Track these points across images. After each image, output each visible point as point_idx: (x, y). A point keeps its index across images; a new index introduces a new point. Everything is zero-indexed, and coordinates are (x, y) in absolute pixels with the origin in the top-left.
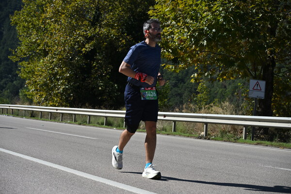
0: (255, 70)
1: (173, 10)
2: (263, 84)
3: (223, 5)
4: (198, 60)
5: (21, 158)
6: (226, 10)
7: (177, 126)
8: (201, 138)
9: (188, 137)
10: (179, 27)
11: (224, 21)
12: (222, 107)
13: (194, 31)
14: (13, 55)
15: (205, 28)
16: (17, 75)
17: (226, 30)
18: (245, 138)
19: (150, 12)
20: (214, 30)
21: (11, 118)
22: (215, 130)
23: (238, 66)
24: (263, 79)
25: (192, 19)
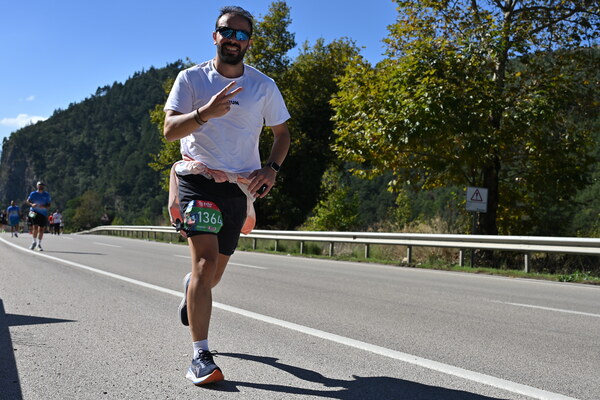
0: (474, 174)
1: (363, 98)
2: (484, 192)
3: (429, 88)
4: (397, 163)
5: (170, 295)
6: (433, 96)
7: (371, 250)
8: (403, 265)
9: (386, 264)
10: (370, 120)
11: (431, 110)
12: (430, 224)
13: (391, 125)
14: (154, 162)
15: (406, 120)
16: (160, 187)
17: (434, 122)
18: (463, 265)
19: (332, 102)
20: (418, 123)
21: (154, 243)
22: (422, 256)
23: (451, 169)
24: (485, 186)
25: (388, 109)
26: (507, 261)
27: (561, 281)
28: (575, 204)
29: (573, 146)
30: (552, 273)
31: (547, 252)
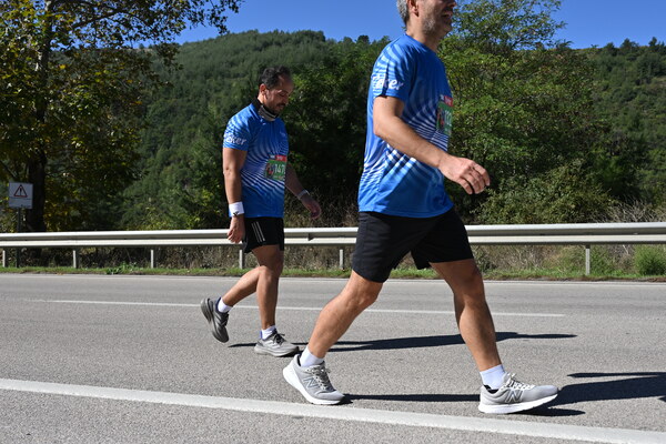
0: (18, 169)
2: (29, 188)
18: (7, 265)
24: (30, 181)
26: (57, 258)
27: (109, 274)
28: (123, 200)
29: (119, 143)
30: (101, 267)
31: (97, 247)
